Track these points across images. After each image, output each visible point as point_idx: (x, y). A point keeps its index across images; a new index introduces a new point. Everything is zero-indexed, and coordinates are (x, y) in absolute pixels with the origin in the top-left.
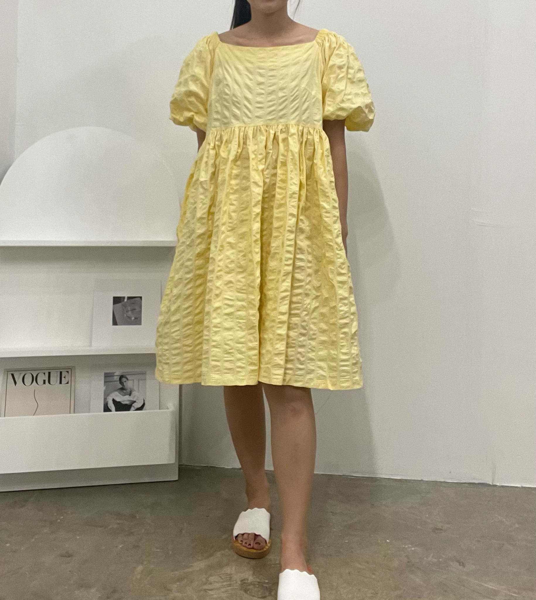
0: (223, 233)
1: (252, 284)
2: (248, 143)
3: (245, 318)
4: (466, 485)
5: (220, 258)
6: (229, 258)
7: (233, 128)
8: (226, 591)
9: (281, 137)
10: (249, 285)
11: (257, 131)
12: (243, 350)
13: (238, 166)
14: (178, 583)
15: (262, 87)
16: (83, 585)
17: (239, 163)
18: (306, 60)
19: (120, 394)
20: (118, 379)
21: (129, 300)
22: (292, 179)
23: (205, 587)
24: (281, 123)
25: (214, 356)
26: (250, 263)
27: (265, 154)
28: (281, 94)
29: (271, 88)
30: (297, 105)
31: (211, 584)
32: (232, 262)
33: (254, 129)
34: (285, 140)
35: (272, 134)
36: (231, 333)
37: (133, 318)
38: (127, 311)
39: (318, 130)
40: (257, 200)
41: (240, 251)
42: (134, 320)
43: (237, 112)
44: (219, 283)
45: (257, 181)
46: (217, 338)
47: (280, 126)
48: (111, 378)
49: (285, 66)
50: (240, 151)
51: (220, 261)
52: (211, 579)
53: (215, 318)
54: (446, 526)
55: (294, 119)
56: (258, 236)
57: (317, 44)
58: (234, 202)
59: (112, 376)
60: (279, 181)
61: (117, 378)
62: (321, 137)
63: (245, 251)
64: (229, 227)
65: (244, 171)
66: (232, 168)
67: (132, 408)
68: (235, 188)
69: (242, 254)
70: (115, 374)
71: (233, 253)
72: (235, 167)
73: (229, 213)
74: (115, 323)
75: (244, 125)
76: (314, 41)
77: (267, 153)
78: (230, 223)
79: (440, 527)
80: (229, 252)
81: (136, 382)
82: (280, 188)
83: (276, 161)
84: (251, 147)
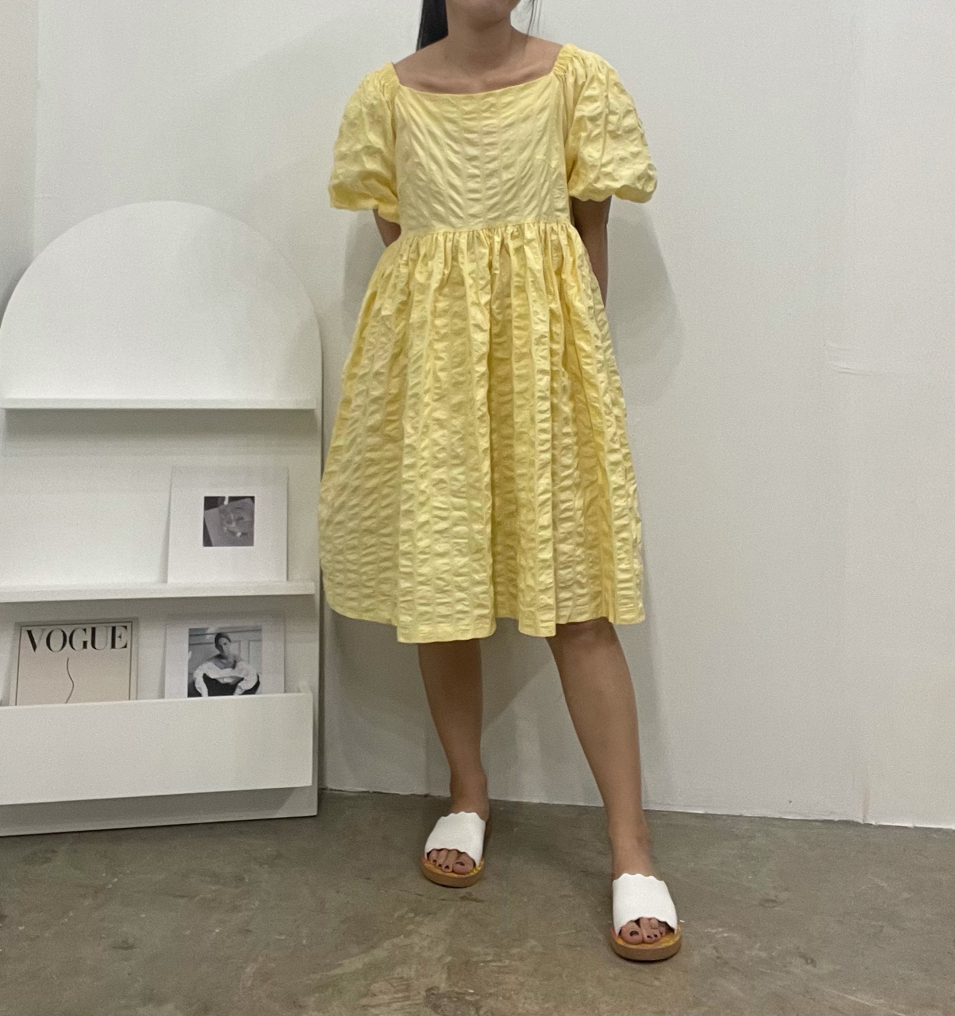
0: (427, 405)
1: (477, 485)
2: (460, 259)
3: (466, 536)
4: (818, 824)
5: (423, 445)
6: (437, 444)
7: (435, 236)
8: (402, 1008)
9: (512, 245)
10: (472, 486)
11: (474, 240)
12: (465, 585)
13: (445, 296)
14: (317, 995)
15: (474, 163)
16: (152, 998)
17: (446, 290)
18: (542, 110)
19: (216, 665)
20: (213, 641)
21: (232, 503)
22: (536, 313)
23: (364, 1001)
24: (510, 222)
25: (421, 598)
26: (472, 451)
27: (489, 277)
28: (506, 176)
29: (491, 166)
30: (533, 190)
31: (375, 995)
32: (443, 449)
33: (468, 235)
34: (519, 250)
35: (498, 242)
36: (446, 560)
37: (239, 534)
38: (230, 522)
39: (564, 225)
40: (481, 353)
41: (456, 432)
42: (241, 536)
43: (440, 208)
44: (423, 485)
45: (480, 322)
46: (425, 570)
47: (509, 228)
48: (200, 637)
49: (510, 125)
50: (447, 272)
51: (424, 449)
52: (375, 987)
53: (421, 539)
54: (784, 896)
55: (530, 214)
56: (485, 409)
57: (556, 79)
58: (443, 355)
59: (203, 634)
60: (517, 317)
61: (211, 638)
62: (569, 237)
63: (463, 432)
64: (437, 394)
65: (456, 304)
66: (436, 301)
67: (238, 691)
68: (443, 331)
69: (458, 437)
70: (209, 631)
71: (443, 436)
72: (441, 298)
73: (435, 373)
74: (207, 542)
75: (452, 230)
76: (552, 74)
77: (493, 276)
78: (436, 388)
79: (774, 898)
80: (438, 434)
81: (244, 644)
82: (518, 328)
83: (508, 284)
84: (467, 267)
